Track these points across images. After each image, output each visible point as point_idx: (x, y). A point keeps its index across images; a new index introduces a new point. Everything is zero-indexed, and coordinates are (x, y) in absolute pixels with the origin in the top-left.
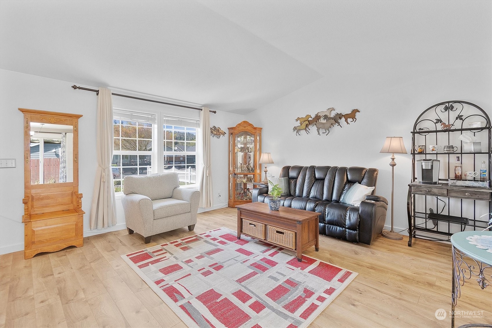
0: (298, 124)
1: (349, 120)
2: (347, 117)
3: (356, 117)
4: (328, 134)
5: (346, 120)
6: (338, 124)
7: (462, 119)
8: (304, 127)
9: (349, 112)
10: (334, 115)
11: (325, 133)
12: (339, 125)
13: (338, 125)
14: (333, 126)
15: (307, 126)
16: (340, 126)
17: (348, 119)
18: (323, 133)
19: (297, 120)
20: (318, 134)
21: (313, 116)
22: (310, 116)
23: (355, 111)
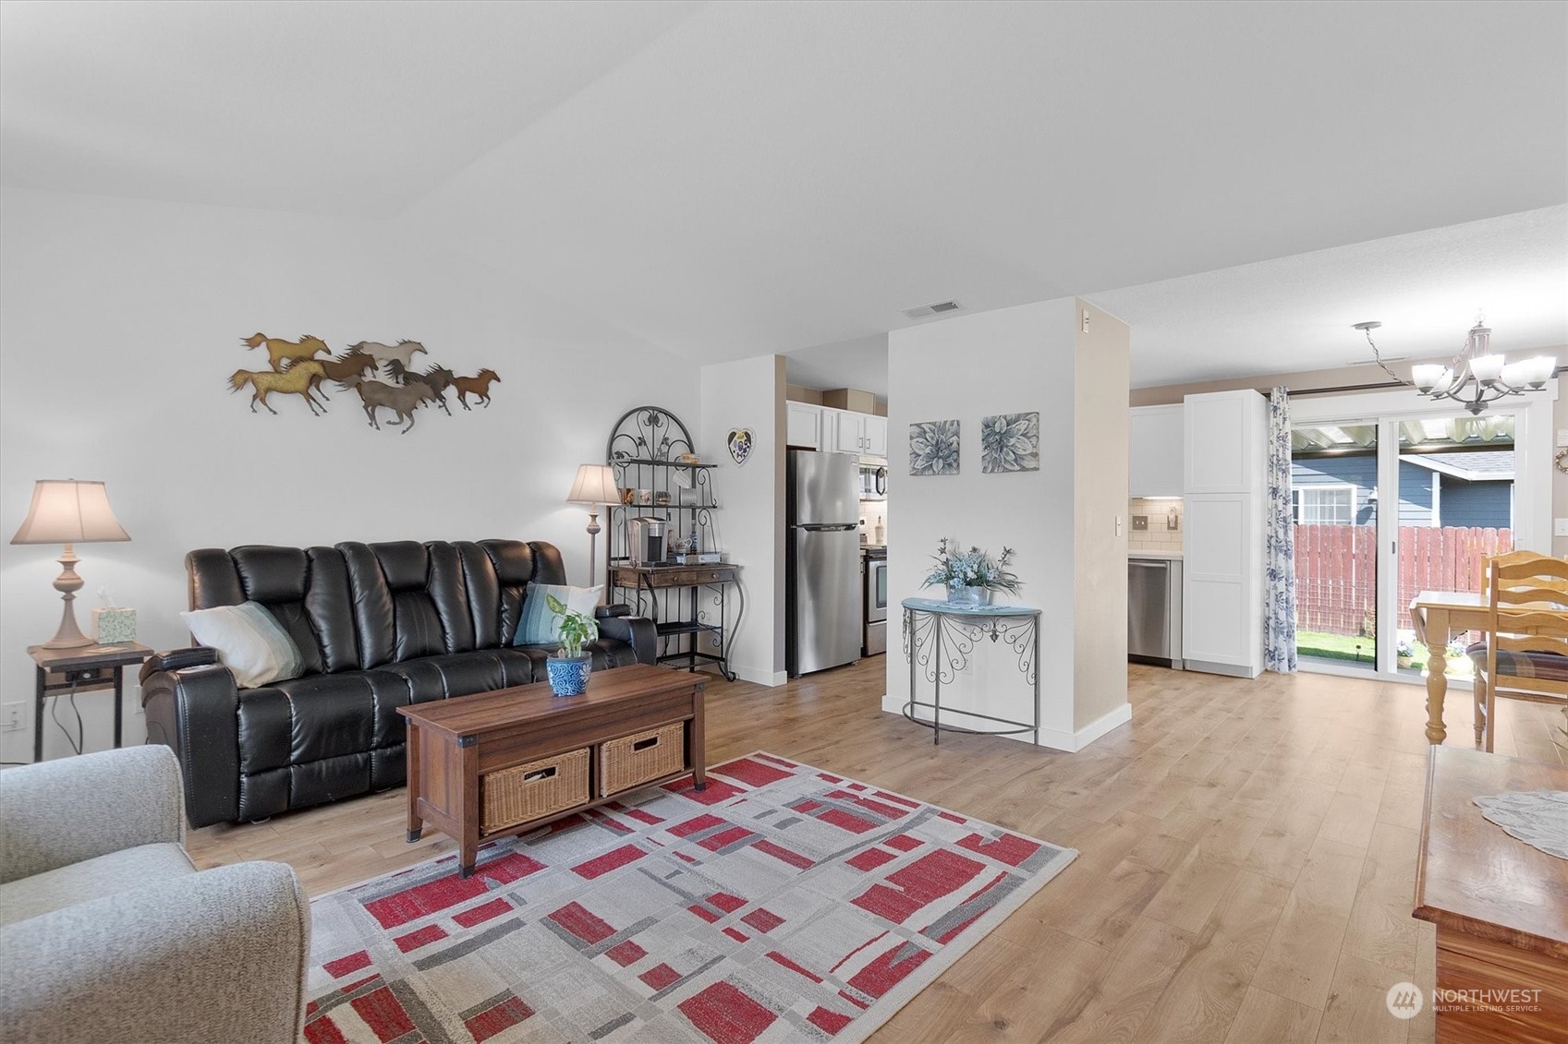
0: (258, 360)
1: (471, 397)
2: (464, 385)
3: (489, 393)
4: (408, 429)
5: (462, 396)
6: (441, 401)
7: (667, 444)
8: (302, 384)
9: (472, 373)
10: (430, 370)
11: (397, 424)
12: (444, 405)
13: (440, 407)
14: (427, 406)
15: (315, 380)
16: (448, 411)
17: (468, 394)
18: (389, 423)
19: (253, 343)
20: (371, 424)
21: (339, 350)
22: (323, 347)
23: (488, 376)
